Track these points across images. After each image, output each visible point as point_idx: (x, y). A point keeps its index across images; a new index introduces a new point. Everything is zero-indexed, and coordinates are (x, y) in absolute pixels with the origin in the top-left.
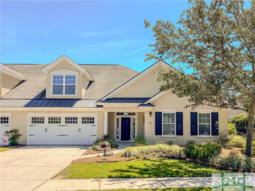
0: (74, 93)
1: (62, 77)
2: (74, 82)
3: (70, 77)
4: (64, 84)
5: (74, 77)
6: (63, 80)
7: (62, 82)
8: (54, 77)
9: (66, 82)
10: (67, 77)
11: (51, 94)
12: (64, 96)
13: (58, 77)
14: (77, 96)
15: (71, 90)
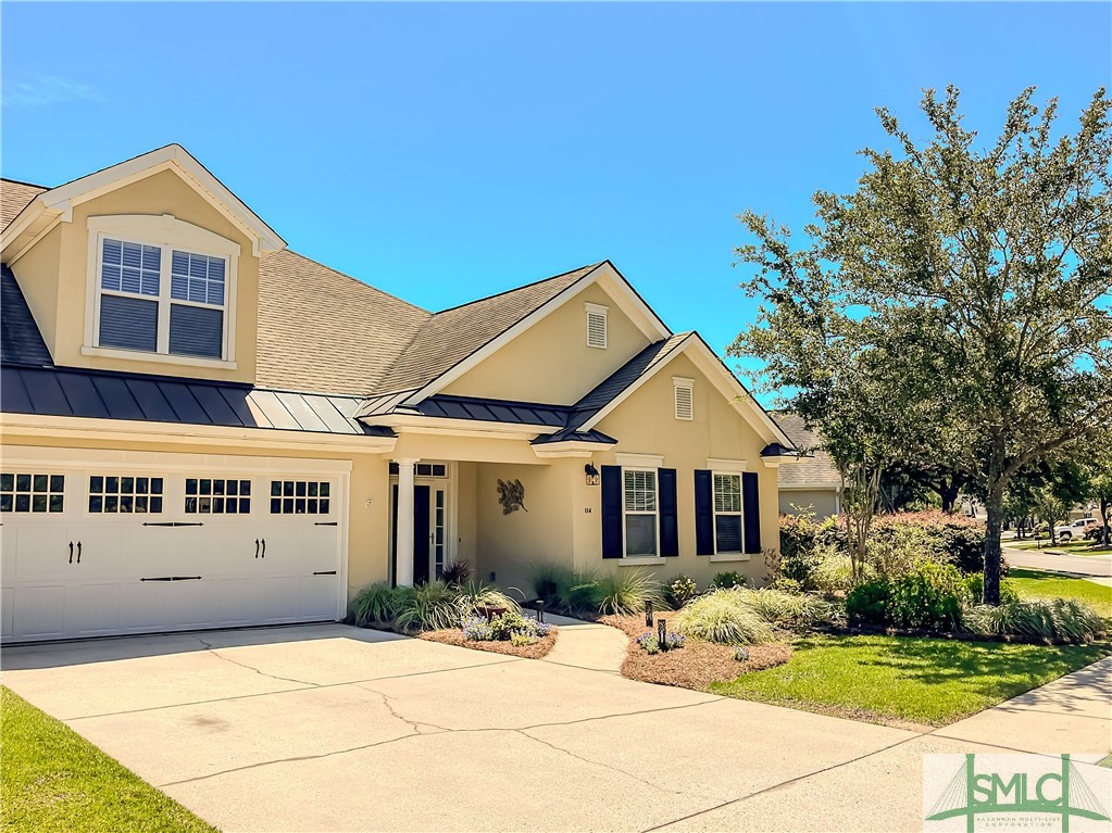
0: (215, 351)
1: (154, 257)
2: (218, 294)
3: (199, 264)
4: (165, 300)
5: (218, 268)
6: (162, 272)
7: (153, 284)
8: (111, 251)
9: (177, 288)
10: (179, 261)
11: (88, 342)
12: (162, 361)
13: (133, 253)
14: (234, 366)
15: (200, 332)
